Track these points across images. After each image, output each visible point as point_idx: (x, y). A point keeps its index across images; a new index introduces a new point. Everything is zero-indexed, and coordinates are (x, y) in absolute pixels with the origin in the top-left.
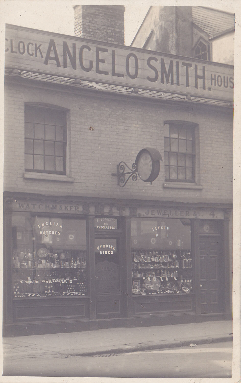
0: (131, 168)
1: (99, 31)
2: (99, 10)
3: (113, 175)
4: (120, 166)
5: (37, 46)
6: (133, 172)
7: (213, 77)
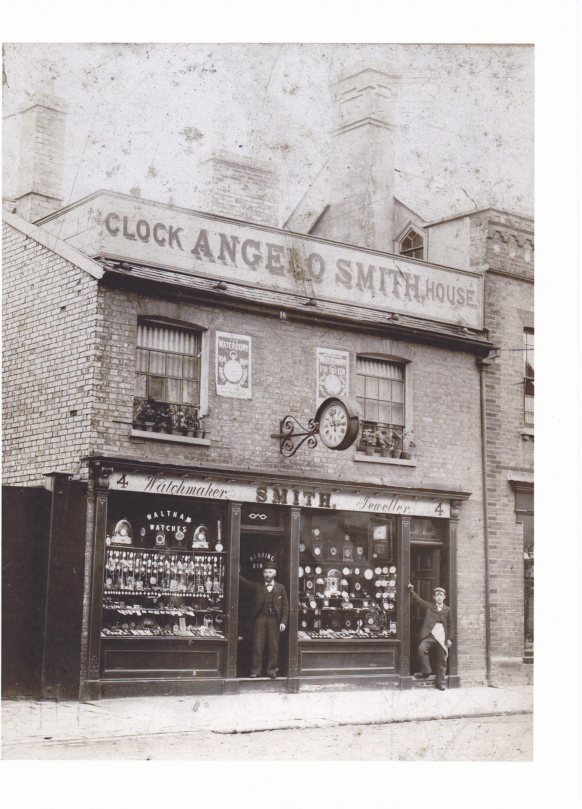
0: (306, 427)
1: (238, 205)
2: (240, 172)
3: (273, 436)
4: (285, 423)
5: (174, 231)
6: (310, 434)
7: (430, 286)
